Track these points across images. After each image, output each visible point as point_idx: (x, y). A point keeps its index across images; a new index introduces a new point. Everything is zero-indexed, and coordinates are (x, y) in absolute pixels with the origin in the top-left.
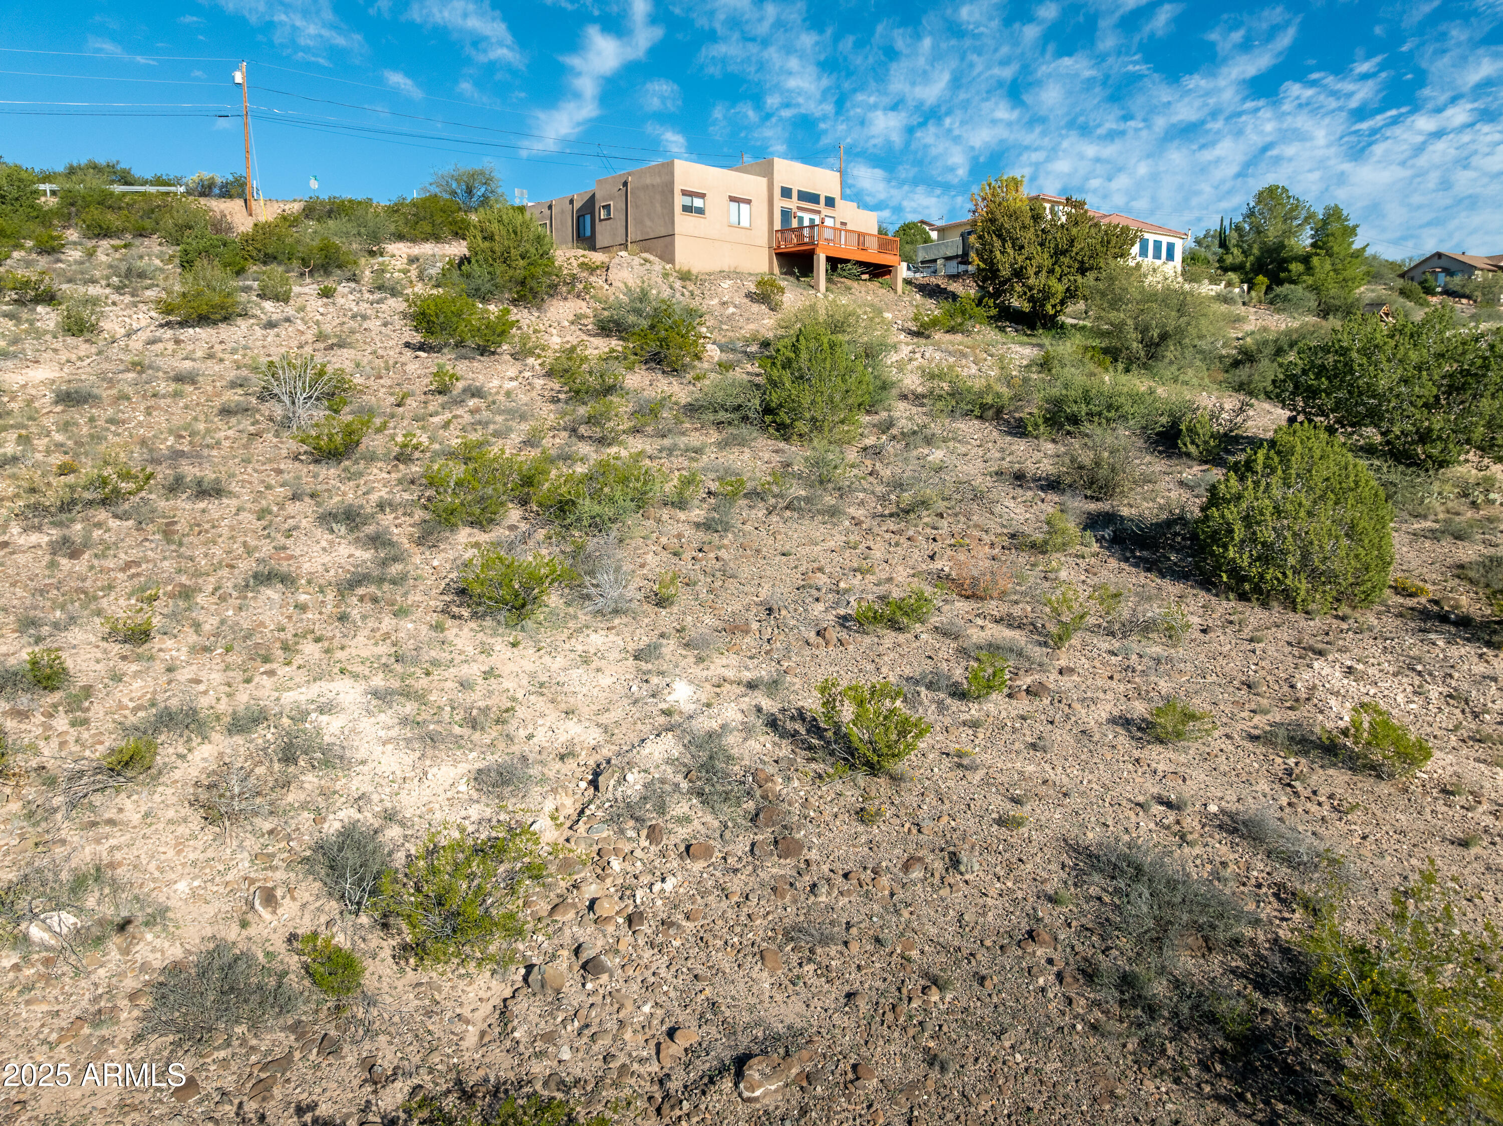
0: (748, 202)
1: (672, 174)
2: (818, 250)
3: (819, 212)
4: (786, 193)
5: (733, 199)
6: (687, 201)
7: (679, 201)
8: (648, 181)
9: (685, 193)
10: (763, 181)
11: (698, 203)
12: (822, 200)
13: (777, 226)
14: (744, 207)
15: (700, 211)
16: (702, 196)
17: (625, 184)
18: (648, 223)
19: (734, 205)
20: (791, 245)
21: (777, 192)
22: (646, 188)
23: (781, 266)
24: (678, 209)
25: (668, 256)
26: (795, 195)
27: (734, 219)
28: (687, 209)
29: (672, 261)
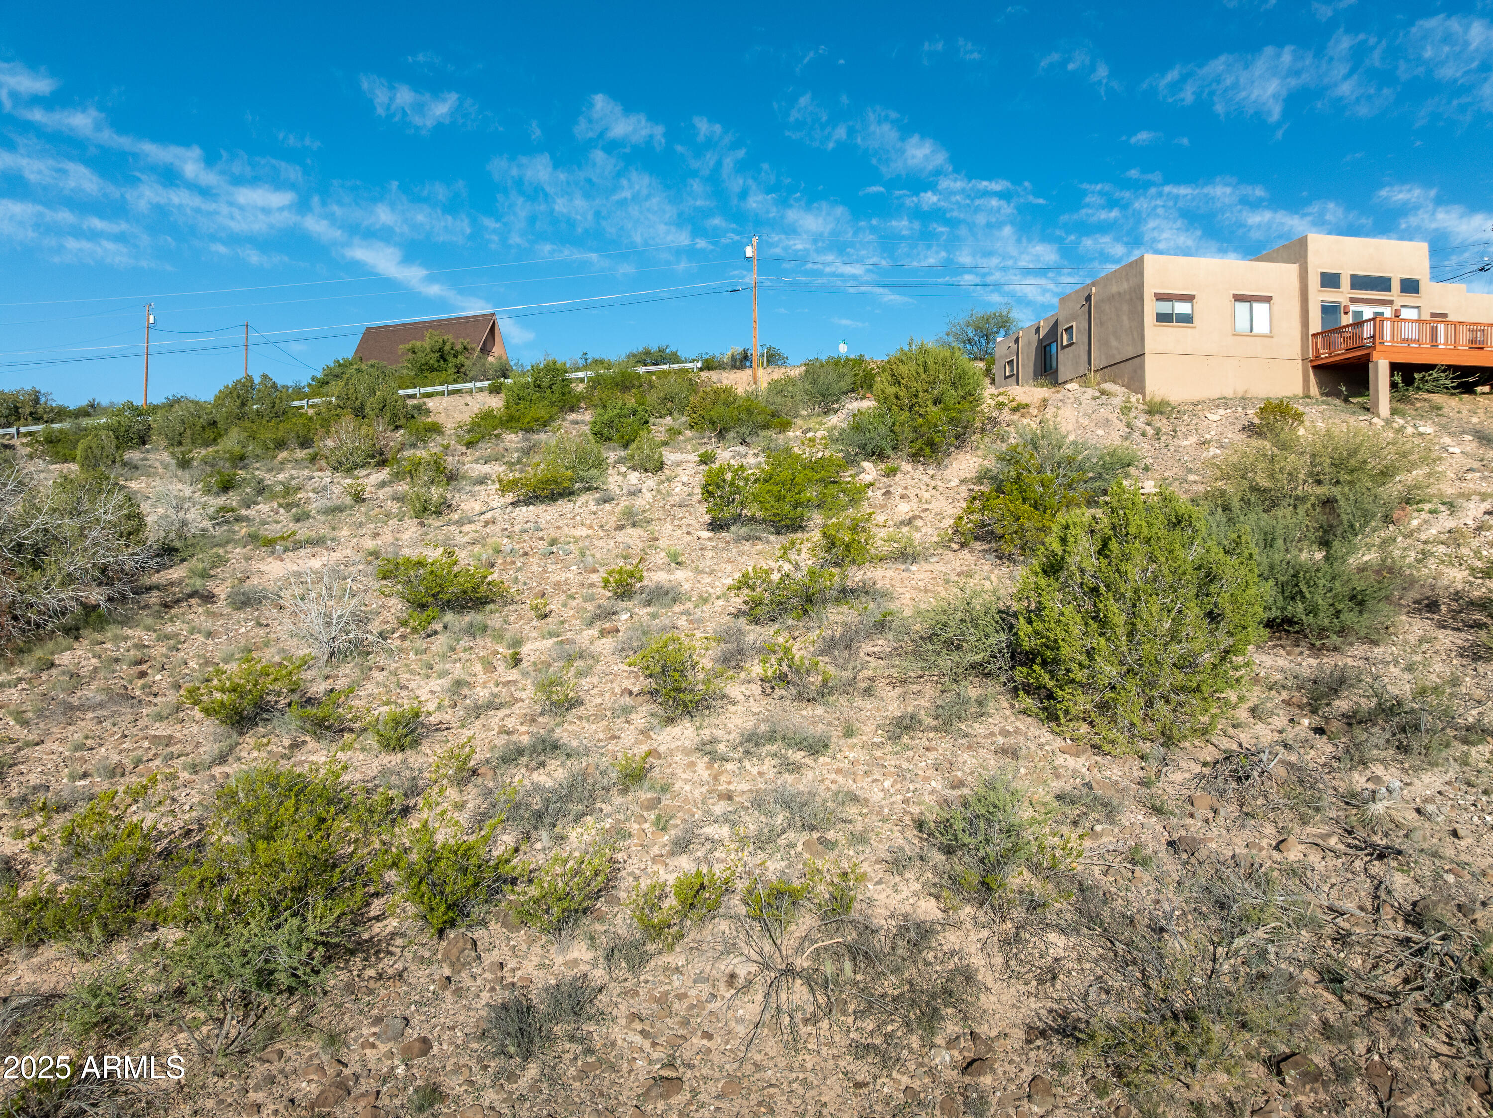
0: (1267, 299)
1: (1141, 274)
2: (1375, 355)
3: (1390, 302)
4: (1330, 280)
5: (1238, 298)
6: (1165, 307)
7: (1151, 308)
8: (1114, 289)
9: (1159, 297)
10: (1292, 269)
11: (1182, 308)
12: (1396, 285)
13: (1316, 326)
14: (1260, 309)
15: (1187, 319)
16: (1190, 298)
17: (1089, 298)
18: (1114, 343)
19: (1243, 307)
20: (1340, 353)
21: (1314, 281)
22: (1111, 298)
23: (1320, 384)
24: (1149, 318)
25: (1136, 383)
26: (1345, 282)
27: (1242, 324)
28: (1163, 318)
29: (1141, 390)
